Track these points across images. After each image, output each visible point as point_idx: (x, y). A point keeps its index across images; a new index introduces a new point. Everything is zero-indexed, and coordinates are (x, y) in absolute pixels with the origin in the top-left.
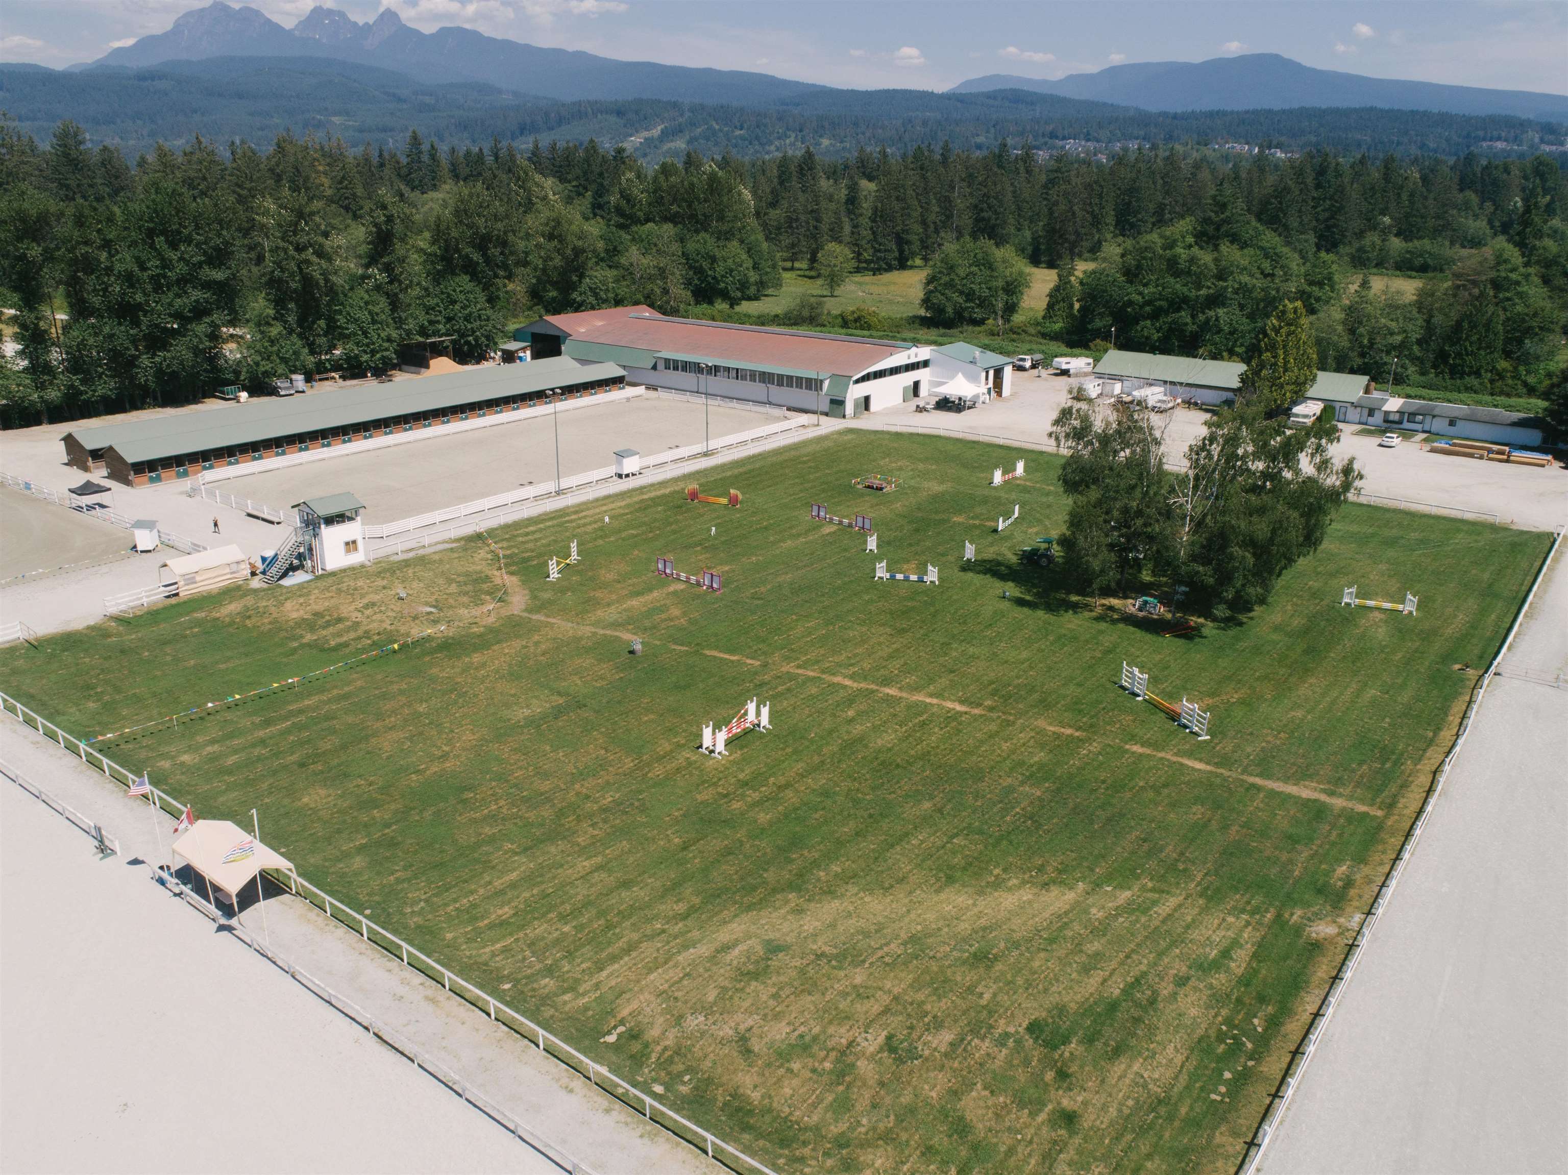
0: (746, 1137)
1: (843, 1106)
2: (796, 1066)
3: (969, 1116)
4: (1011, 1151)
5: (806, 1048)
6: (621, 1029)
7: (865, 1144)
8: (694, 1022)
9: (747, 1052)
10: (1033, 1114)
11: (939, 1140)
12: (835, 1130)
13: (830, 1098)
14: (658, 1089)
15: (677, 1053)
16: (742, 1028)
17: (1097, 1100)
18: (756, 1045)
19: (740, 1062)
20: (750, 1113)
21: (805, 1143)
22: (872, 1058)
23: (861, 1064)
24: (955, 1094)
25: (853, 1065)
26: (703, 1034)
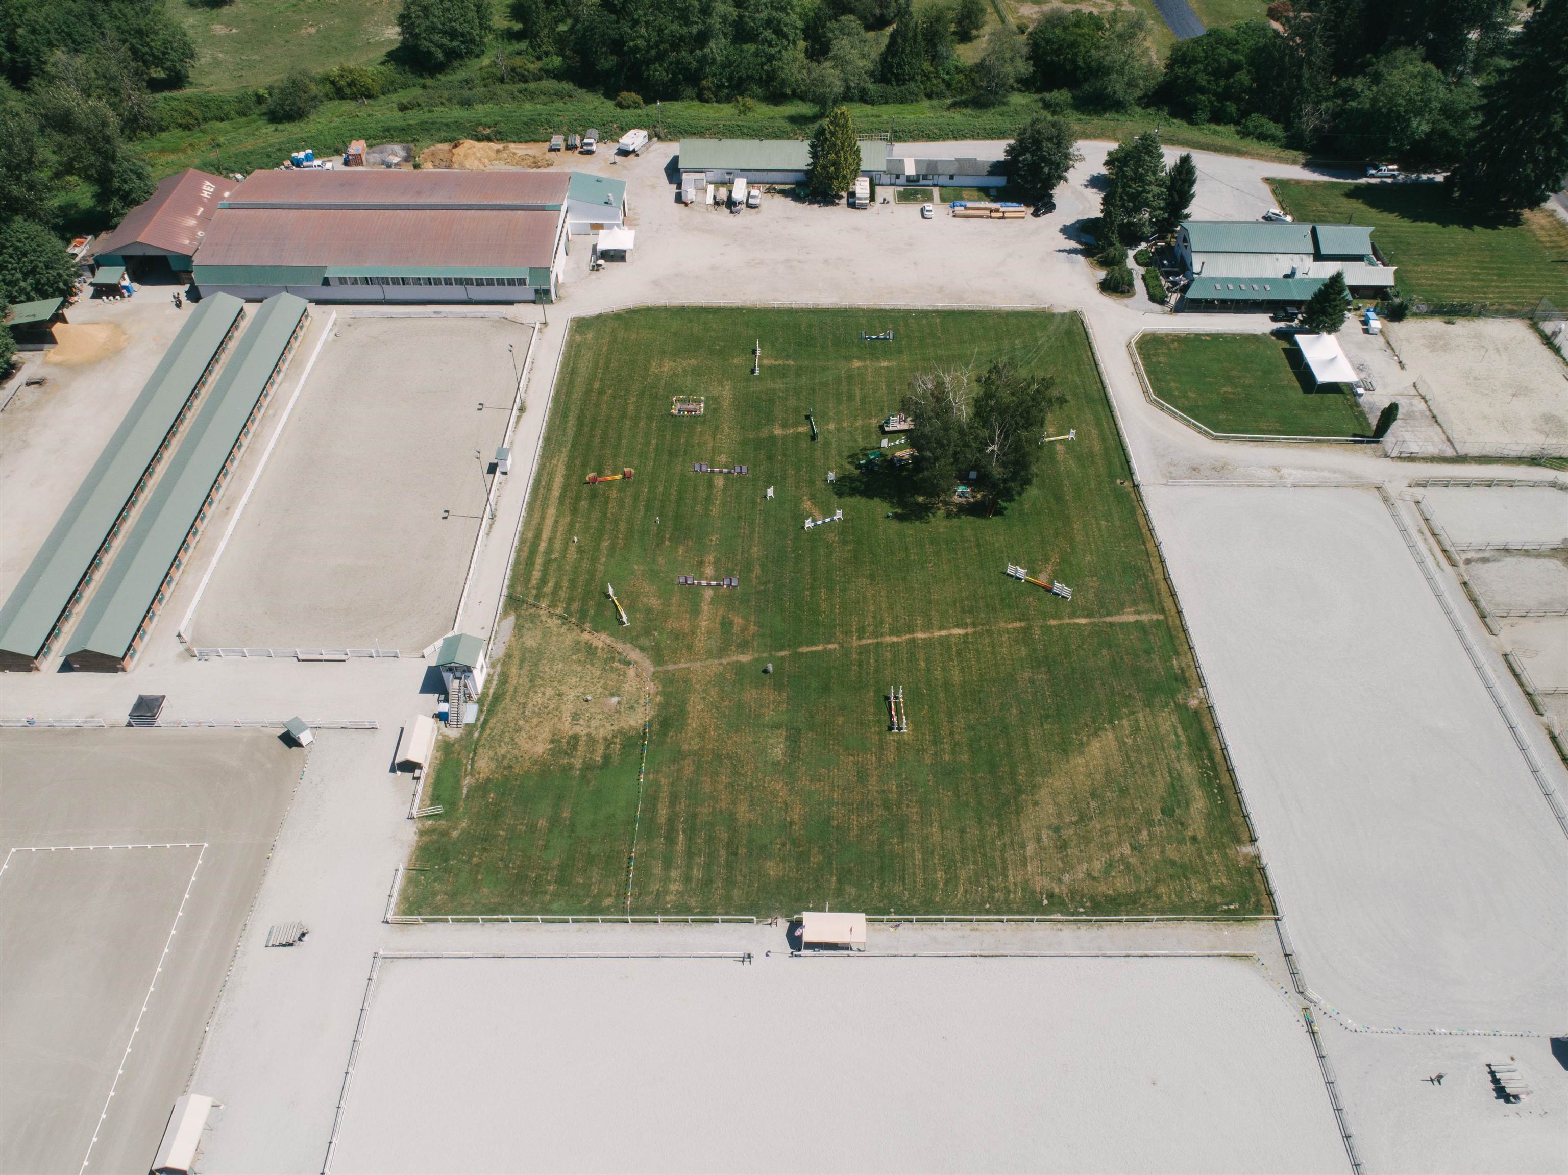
0: (1123, 908)
1: (1138, 878)
2: (1113, 874)
3: (1172, 857)
4: (1190, 861)
5: (1110, 865)
6: (1044, 896)
7: (1155, 887)
8: (1066, 878)
9: (1094, 879)
10: (1186, 844)
11: (1171, 871)
12: (1143, 887)
13: (1132, 878)
14: (1081, 910)
15: (1072, 893)
16: (1084, 870)
17: (1196, 826)
18: (1096, 875)
19: (1095, 883)
20: (1115, 899)
21: (1140, 899)
22: (1132, 856)
23: (1130, 860)
24: (1162, 852)
25: (1128, 862)
26: (1074, 880)
